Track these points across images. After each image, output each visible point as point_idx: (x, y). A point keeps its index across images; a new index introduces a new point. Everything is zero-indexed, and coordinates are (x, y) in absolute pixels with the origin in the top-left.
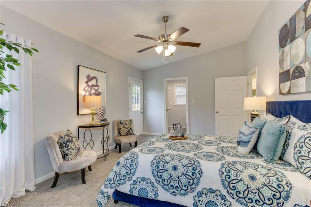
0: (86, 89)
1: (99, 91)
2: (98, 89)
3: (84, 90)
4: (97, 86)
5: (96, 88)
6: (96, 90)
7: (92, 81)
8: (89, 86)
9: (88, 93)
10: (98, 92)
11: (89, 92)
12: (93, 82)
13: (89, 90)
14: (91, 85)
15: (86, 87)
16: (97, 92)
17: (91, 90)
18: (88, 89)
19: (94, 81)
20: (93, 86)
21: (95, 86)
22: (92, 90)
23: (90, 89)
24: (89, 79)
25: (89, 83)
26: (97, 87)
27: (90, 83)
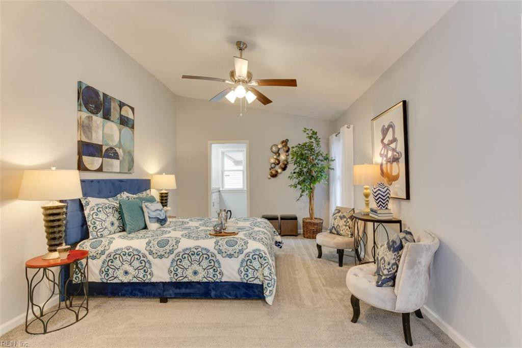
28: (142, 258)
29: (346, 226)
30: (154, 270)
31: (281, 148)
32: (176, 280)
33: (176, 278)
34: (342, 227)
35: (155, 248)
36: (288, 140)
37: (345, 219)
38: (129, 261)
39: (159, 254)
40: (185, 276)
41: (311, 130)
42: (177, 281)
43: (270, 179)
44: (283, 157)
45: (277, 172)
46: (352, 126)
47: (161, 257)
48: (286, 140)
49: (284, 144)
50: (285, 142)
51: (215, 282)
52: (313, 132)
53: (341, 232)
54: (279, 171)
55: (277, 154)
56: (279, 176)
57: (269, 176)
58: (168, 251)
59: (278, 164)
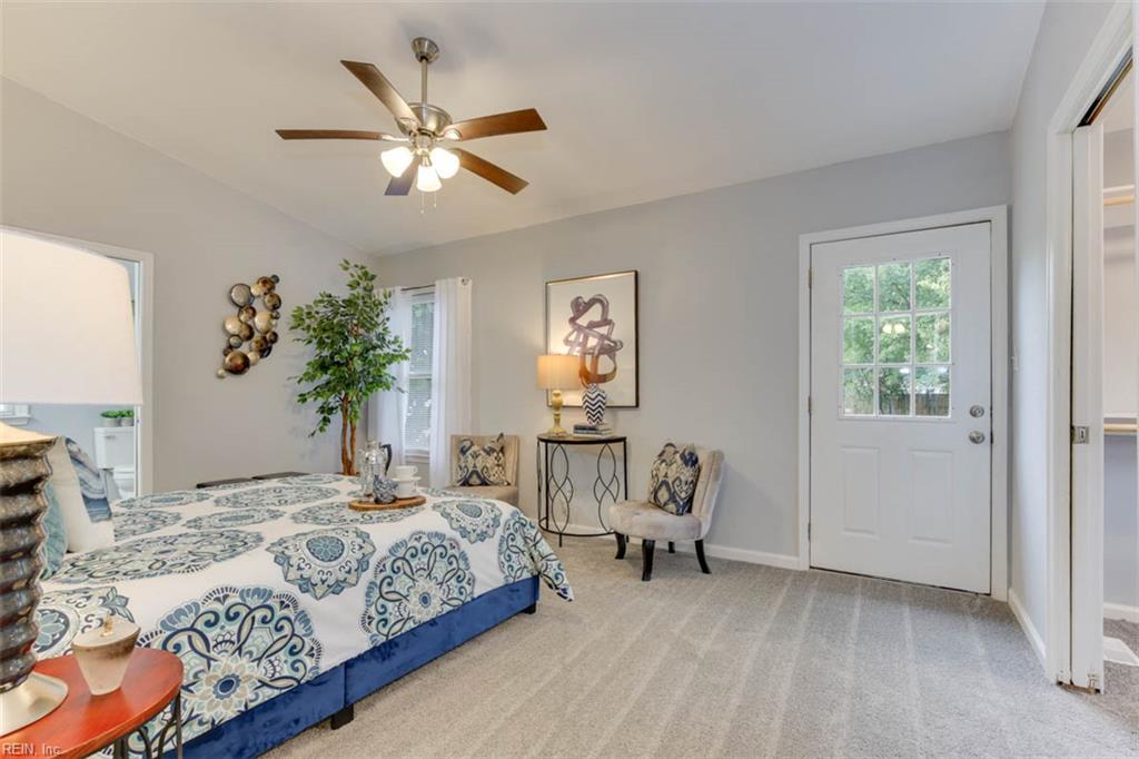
0: (572, 338)
1: (613, 337)
2: (610, 332)
3: (567, 342)
4: (606, 322)
5: (604, 330)
6: (602, 337)
7: (591, 310)
8: (579, 329)
9: (578, 348)
10: (609, 340)
11: (579, 344)
12: (594, 314)
13: (581, 340)
14: (585, 325)
15: (570, 335)
16: (606, 342)
17: (586, 338)
18: (578, 337)
19: (597, 308)
20: (592, 325)
21: (598, 325)
22: (591, 338)
23: (582, 336)
24: (580, 307)
25: (578, 321)
26: (608, 327)
27: (583, 321)
28: (279, 613)
29: (498, 465)
30: (321, 633)
31: (259, 296)
32: (387, 636)
33: (385, 631)
34: (492, 468)
35: (315, 569)
36: (278, 280)
37: (495, 454)
38: (234, 638)
39: (331, 581)
40: (406, 616)
41: (363, 268)
42: (391, 637)
43: (221, 377)
44: (260, 321)
45: (245, 358)
46: (470, 283)
47: (337, 588)
48: (274, 276)
49: (268, 286)
50: (270, 283)
51: (464, 604)
52: (366, 274)
53: (492, 479)
54: (251, 356)
55: (251, 311)
56: (251, 371)
57: (221, 372)
58: (354, 565)
59: (250, 337)
